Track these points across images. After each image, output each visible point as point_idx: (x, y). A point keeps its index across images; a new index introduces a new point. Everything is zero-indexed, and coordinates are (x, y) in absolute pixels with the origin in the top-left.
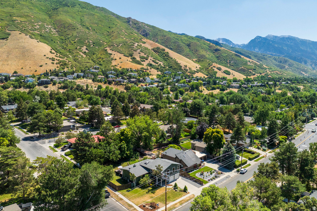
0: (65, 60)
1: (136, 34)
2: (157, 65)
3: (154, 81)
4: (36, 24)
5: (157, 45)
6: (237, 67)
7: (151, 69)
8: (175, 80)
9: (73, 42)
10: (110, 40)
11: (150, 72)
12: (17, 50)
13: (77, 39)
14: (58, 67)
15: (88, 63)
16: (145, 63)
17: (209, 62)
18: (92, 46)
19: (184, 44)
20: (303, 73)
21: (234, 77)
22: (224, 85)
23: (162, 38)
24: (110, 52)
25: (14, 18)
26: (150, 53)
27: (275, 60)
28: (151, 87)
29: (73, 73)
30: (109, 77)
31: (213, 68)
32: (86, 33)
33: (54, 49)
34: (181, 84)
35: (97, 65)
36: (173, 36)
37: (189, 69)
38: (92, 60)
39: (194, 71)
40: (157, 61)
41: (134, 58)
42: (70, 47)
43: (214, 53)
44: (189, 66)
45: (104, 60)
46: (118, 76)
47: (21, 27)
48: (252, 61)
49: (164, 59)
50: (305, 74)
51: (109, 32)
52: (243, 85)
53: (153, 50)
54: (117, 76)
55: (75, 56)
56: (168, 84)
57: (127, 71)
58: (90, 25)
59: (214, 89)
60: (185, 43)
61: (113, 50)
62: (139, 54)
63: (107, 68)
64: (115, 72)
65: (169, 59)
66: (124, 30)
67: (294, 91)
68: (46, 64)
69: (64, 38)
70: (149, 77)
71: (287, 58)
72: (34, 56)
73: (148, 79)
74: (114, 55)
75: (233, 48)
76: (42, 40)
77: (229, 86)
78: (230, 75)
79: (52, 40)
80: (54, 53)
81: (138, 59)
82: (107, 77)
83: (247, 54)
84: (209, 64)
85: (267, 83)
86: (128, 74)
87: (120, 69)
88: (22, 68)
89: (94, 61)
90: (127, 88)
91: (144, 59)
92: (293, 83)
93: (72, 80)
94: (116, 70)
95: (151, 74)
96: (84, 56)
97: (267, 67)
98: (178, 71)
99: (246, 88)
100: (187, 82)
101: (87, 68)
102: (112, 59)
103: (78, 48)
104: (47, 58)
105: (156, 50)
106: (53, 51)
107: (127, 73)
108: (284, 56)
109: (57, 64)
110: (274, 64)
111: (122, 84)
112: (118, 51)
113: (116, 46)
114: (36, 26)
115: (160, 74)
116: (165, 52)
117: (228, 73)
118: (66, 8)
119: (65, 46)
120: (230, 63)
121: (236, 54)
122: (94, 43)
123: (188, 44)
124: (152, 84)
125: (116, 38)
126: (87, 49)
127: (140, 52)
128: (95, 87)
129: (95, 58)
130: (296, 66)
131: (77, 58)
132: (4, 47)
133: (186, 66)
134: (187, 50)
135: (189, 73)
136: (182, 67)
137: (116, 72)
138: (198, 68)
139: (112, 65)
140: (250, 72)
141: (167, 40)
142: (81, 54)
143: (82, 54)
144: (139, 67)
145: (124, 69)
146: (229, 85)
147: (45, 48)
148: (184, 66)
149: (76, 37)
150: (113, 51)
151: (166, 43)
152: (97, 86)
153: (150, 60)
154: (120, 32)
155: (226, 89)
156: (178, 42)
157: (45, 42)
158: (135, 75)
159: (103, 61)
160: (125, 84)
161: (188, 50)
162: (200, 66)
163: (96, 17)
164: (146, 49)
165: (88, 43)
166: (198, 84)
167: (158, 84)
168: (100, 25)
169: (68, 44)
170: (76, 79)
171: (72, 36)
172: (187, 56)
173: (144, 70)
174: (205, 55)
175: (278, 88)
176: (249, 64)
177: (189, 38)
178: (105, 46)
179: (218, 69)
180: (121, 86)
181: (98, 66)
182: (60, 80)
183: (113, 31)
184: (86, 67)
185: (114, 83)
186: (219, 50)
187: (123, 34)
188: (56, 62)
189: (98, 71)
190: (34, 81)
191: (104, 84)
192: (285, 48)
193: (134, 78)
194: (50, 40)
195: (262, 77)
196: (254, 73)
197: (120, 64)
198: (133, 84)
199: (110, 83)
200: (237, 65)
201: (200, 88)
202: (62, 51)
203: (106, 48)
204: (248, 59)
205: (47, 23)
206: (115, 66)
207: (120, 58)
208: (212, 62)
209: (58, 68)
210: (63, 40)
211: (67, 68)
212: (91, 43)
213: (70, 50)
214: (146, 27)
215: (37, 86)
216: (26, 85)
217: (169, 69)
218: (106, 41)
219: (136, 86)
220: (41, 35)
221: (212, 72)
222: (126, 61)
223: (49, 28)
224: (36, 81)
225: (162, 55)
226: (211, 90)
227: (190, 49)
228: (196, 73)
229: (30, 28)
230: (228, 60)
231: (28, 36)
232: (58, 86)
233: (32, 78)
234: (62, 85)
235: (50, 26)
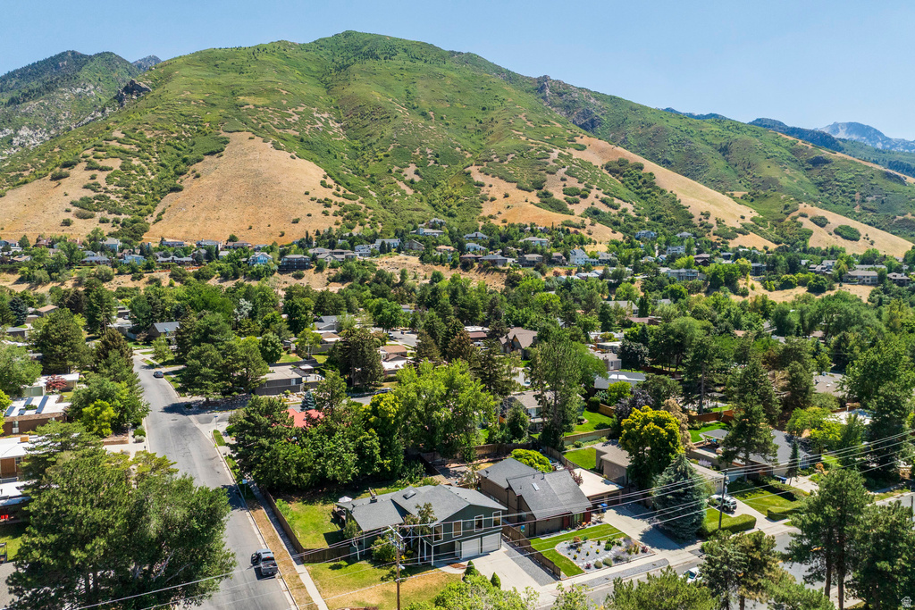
0: (358, 204)
1: (558, 125)
2: (614, 212)
3: (595, 260)
4: (290, 112)
5: (619, 153)
6: (888, 216)
7: (592, 224)
8: (665, 256)
9: (381, 155)
10: (484, 144)
11: (590, 234)
12: (241, 180)
13: (392, 147)
14: (337, 224)
15: (417, 210)
16: (579, 209)
17: (785, 199)
18: (432, 162)
19: (709, 147)
21: (875, 247)
23: (640, 132)
24: (478, 177)
25: (241, 98)
26: (594, 178)
28: (582, 278)
29: (372, 240)
30: (469, 250)
31: (800, 219)
32: (416, 127)
33: (333, 174)
34: (677, 271)
35: (442, 216)
36: (675, 122)
37: (718, 222)
38: (430, 202)
39: (733, 228)
40: (616, 201)
41: (547, 194)
42: (373, 167)
43: (810, 173)
44: (715, 212)
45: (460, 201)
46: (494, 247)
47: (255, 122)
49: (638, 193)
51: (481, 123)
52: (890, 275)
53: (607, 167)
54: (491, 246)
55: (386, 192)
56: (636, 270)
57: (521, 231)
58: (430, 106)
59: (787, 285)
60: (714, 142)
61: (487, 172)
62: (563, 183)
63: (468, 224)
64: (485, 236)
65: (653, 195)
66: (524, 114)
68: (309, 215)
69: (360, 145)
70: (584, 250)
72: (281, 196)
73: (579, 255)
74: (491, 186)
75: (879, 156)
76: (304, 152)
77: (841, 278)
78: (857, 240)
79: (329, 152)
80: (330, 187)
81: (559, 196)
82: (461, 248)
84: (786, 207)
87: (502, 227)
88: (250, 228)
89: (434, 206)
90: (511, 282)
91: (577, 197)
93: (367, 259)
94: (489, 230)
95: (590, 241)
96: (410, 192)
98: (682, 231)
99: (901, 283)
100: (697, 264)
101: (411, 226)
102: (484, 199)
103: (394, 170)
104: (312, 200)
105: (617, 167)
106: (329, 181)
107: (520, 237)
109: (335, 215)
111: (498, 270)
112: (503, 174)
113: (497, 160)
114: (290, 116)
115: (622, 240)
116: (643, 172)
117: (852, 236)
118: (370, 63)
119: (361, 167)
121: (887, 173)
122: (437, 156)
123: (723, 145)
124: (588, 269)
125: (500, 137)
126: (417, 173)
127: (566, 177)
128: (425, 278)
129: (438, 196)
131: (391, 198)
132: (213, 174)
133: (707, 215)
134: (718, 164)
135: (716, 237)
136: (693, 217)
137: (490, 235)
138: (748, 221)
139: (481, 215)
141: (654, 135)
142: (400, 187)
143: (403, 187)
144: (558, 219)
145: (512, 225)
146: (841, 274)
147: (309, 174)
148: (702, 214)
149: (391, 140)
150: (487, 174)
151: (653, 144)
152: (429, 276)
153: (594, 199)
154: (511, 121)
155: (830, 286)
156: (692, 140)
157: (311, 156)
158: (541, 243)
159: (458, 205)
160: (509, 270)
161: (722, 163)
162: (756, 214)
163: (449, 82)
164: (585, 165)
165: (421, 157)
166: (734, 269)
167: (605, 270)
168: (458, 105)
169: (368, 161)
170: (377, 255)
171: (382, 137)
172: (717, 184)
173: (572, 229)
174: (776, 179)
177: (729, 127)
178: (468, 163)
179: (816, 223)
180: (497, 274)
181: (442, 219)
182: (335, 259)
183: (492, 119)
184: (409, 222)
185: (476, 265)
186: (827, 162)
187: (520, 125)
188: (331, 210)
189: (440, 233)
190: (272, 259)
191: (450, 269)
193: (535, 252)
194: (324, 153)
197: (504, 212)
198: (531, 270)
199: (466, 266)
200: (889, 209)
201: (741, 283)
202: (353, 179)
203: (468, 166)
205: (320, 107)
206: (491, 217)
207: (506, 196)
208: (797, 200)
209: (339, 227)
210: (357, 149)
211: (361, 225)
212: (430, 156)
213: (372, 175)
214: (592, 101)
215: (276, 274)
216: (249, 272)
217: (653, 222)
218: (471, 147)
219: (539, 274)
220: (302, 140)
221: (793, 231)
222: (521, 203)
223: (323, 120)
224: (276, 260)
225: (632, 181)
226: (777, 289)
227: (727, 161)
228: (740, 235)
229: (276, 123)
230: (858, 194)
231: (269, 145)
232: (330, 273)
233: (266, 253)
234: (340, 270)
235: (326, 115)
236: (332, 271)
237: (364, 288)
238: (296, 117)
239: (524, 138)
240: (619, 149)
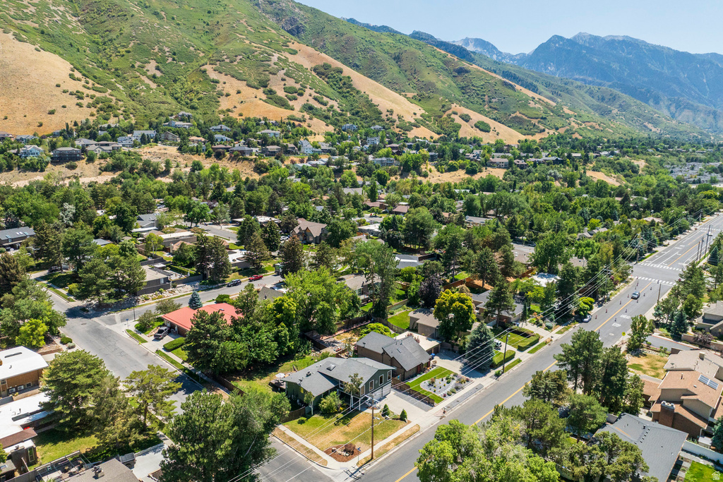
0: (108, 97)
1: (273, 31)
2: (324, 108)
3: (319, 150)
5: (324, 58)
6: (506, 114)
7: (311, 119)
8: (368, 146)
9: (123, 51)
10: (213, 44)
11: (309, 127)
13: (132, 44)
14: (92, 115)
15: (163, 103)
16: (297, 104)
17: (442, 101)
18: (170, 60)
19: (386, 56)
20: (650, 126)
21: (499, 137)
22: (476, 161)
23: (335, 40)
24: (213, 75)
26: (307, 79)
27: (591, 93)
28: (313, 165)
29: (130, 130)
30: (217, 141)
31: (453, 116)
32: (152, 27)
33: (79, 67)
34: (380, 159)
35: (186, 108)
36: (361, 33)
37: (399, 118)
38: (172, 95)
39: (409, 123)
40: (325, 99)
41: (271, 92)
42: (116, 62)
43: (456, 79)
44: (398, 110)
45: (200, 96)
46: (237, 138)
48: (540, 99)
49: (340, 93)
50: (654, 130)
51: (208, 25)
53: (315, 70)
54: (235, 137)
55: (132, 86)
56: (351, 158)
57: (258, 124)
58: (161, 6)
59: (452, 169)
60: (390, 51)
61: (221, 70)
62: (283, 82)
63: (209, 116)
64: (228, 128)
65: (351, 94)
66: (244, 20)
67: (626, 172)
68: (64, 107)
69: (100, 40)
70: (307, 140)
71: (616, 91)
72: (31, 88)
73: (307, 145)
74: (225, 83)
75: (496, 67)
76: (46, 45)
77: (487, 164)
78: (488, 132)
79: (72, 46)
80: (79, 80)
81: (281, 93)
82: (211, 140)
83: (530, 81)
84: (443, 106)
85: (569, 156)
86: (258, 133)
87: (240, 120)
88: (6, 118)
89: (176, 99)
90: (259, 169)
91: (296, 95)
92: (625, 154)
93: (132, 150)
94: (230, 122)
95: (311, 133)
96: (153, 86)
97: (571, 113)
98: (374, 124)
101: (163, 119)
102: (220, 94)
103: (136, 65)
104: (64, 92)
105: (322, 70)
106: (77, 74)
107: (257, 129)
108: (610, 86)
109: (89, 106)
110: (588, 105)
111: (246, 159)
112: (234, 73)
113: (228, 61)
115: (333, 131)
116: (342, 75)
117: (484, 128)
119: (104, 61)
120: (490, 102)
121: (504, 82)
122: (174, 54)
123: (397, 54)
124: (316, 158)
125: (227, 39)
126: (157, 68)
127: (285, 77)
128: (186, 166)
130: (636, 110)
131: (137, 91)
133: (391, 112)
134: (393, 70)
135: (399, 129)
136: (381, 113)
137: (231, 127)
138: (418, 117)
139: (220, 108)
140: (535, 125)
141: (346, 43)
142: (144, 81)
143: (147, 81)
144: (283, 114)
145: (249, 119)
146: (486, 160)
147: (56, 67)
148: (388, 111)
149: (130, 37)
150: (220, 72)
151: (345, 50)
152: (190, 164)
153: (308, 97)
154: (234, 25)
155: (480, 169)
156: (374, 49)
157: (55, 49)
158: (275, 134)
159: (199, 99)
160: (256, 159)
161: (396, 69)
162: (423, 112)
164: (299, 67)
165: (160, 54)
166: (418, 158)
167: (329, 159)
168: (186, 7)
169: (111, 56)
170: (139, 146)
171: (121, 34)
172: (393, 85)
173: (297, 123)
174: (434, 83)
175: (592, 166)
176: (532, 104)
177: (399, 40)
178: (203, 62)
179: (463, 119)
180: (246, 162)
181: (187, 112)
182: (104, 150)
183: (218, 22)
184: (160, 115)
185: (228, 154)
186: (467, 71)
187: (242, 29)
188: (86, 101)
189: (189, 125)
190: (42, 152)
191: (206, 158)
192: (615, 66)
193: (273, 143)
194: (67, 46)
195: (558, 138)
196: (542, 127)
197: (238, 106)
198: (273, 159)
199: (219, 156)
200: (506, 108)
201: (423, 168)
202: (99, 72)
203: (203, 65)
204: (530, 94)
206: (229, 110)
207: (239, 92)
208: (450, 101)
209: (94, 118)
210: (97, 43)
211: (115, 116)
212: (168, 54)
213: (117, 70)
214: (297, 10)
215: (50, 165)
216: (23, 164)
217: (354, 117)
218: (203, 47)
219: (280, 163)
220: (43, 32)
221: (449, 125)
222: (252, 99)
223: (61, 14)
224: (47, 153)
225: (335, 82)
226: (446, 171)
227: (400, 67)
228: (414, 128)
229: (12, 13)
230: (486, 96)
231: (10, 36)
232: (100, 164)
233: (36, 146)
234: (110, 161)
235: (62, 8)
236: (102, 161)
237: (135, 176)
238: (33, 9)
239: (247, 42)
240: (323, 55)
